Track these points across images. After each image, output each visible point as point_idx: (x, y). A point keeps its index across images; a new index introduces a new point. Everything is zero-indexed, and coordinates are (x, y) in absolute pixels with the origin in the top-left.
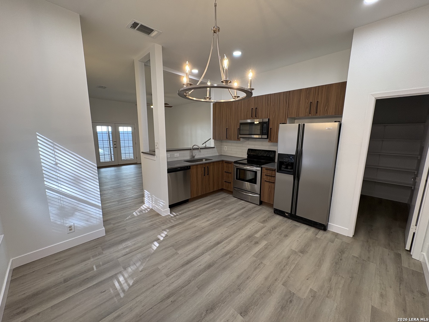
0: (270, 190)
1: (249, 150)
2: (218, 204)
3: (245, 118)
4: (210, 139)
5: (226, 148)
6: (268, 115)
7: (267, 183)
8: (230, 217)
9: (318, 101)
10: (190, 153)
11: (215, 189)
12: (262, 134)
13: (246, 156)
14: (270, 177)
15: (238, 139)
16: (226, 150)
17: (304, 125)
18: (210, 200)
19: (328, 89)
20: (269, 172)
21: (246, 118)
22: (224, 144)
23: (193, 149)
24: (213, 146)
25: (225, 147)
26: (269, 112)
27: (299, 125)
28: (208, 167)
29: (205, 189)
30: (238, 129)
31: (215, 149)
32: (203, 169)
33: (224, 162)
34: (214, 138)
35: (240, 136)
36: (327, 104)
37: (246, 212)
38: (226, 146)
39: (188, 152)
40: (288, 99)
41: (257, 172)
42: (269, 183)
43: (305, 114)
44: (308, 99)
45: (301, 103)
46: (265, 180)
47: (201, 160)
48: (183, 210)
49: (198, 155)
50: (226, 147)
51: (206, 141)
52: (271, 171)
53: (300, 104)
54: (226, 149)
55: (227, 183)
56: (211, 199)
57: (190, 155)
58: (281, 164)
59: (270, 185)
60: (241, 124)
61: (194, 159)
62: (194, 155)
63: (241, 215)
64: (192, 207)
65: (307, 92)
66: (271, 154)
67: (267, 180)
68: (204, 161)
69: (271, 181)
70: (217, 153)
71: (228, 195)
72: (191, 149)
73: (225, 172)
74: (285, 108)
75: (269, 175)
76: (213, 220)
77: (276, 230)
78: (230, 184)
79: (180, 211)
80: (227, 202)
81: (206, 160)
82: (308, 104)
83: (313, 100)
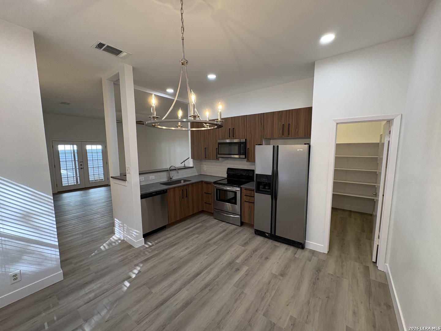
0: (250, 210)
1: (228, 169)
2: (197, 228)
3: (223, 139)
4: (189, 158)
6: (244, 135)
7: (247, 203)
8: (210, 242)
9: (289, 124)
10: (167, 174)
11: (195, 212)
12: (239, 154)
13: (225, 176)
14: (250, 197)
15: (217, 159)
16: (206, 169)
17: (278, 146)
18: (189, 225)
22: (204, 163)
23: (170, 170)
24: (192, 166)
26: (245, 133)
27: (274, 146)
28: (186, 189)
29: (184, 212)
30: (217, 148)
31: (194, 169)
32: (181, 191)
33: (203, 182)
34: (193, 157)
35: (219, 156)
37: (226, 235)
39: (165, 173)
40: (263, 120)
41: (236, 192)
42: (248, 203)
43: (279, 136)
44: (280, 122)
46: (245, 200)
47: (179, 181)
48: (159, 238)
49: (175, 176)
50: (206, 166)
51: (184, 160)
52: (250, 191)
55: (207, 204)
56: (191, 223)
57: (167, 176)
58: (259, 184)
59: (250, 205)
60: (219, 144)
61: (171, 180)
62: (171, 176)
63: (222, 239)
64: (170, 233)
65: (279, 115)
66: (250, 173)
67: (247, 200)
68: (183, 183)
69: (250, 201)
70: (197, 173)
71: (208, 217)
72: (168, 170)
73: (205, 193)
74: (260, 129)
75: (248, 195)
76: (192, 248)
77: (257, 253)
78: (210, 205)
79: (156, 240)
80: (208, 225)
81: (185, 181)
82: (280, 126)
83: (285, 123)
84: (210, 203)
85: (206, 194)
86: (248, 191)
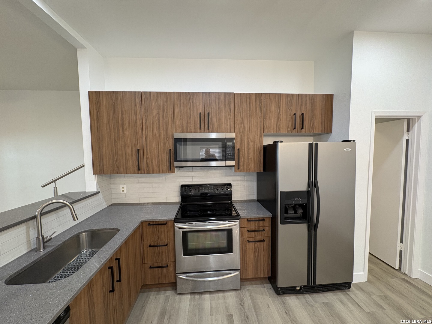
0: (257, 254)
3: (185, 131)
5: (125, 189)
6: (231, 126)
7: (251, 244)
9: (302, 114)
12: (225, 159)
14: (256, 233)
15: (171, 169)
17: (316, 144)
19: (312, 100)
20: (253, 224)
21: (187, 129)
22: (119, 180)
23: (43, 214)
25: (122, 186)
27: (310, 144)
30: (171, 149)
31: (100, 196)
34: (99, 171)
35: (177, 164)
36: (313, 118)
38: (125, 184)
40: (263, 104)
41: (231, 229)
43: (288, 130)
44: (290, 110)
45: (281, 113)
46: (248, 239)
50: (125, 186)
51: (55, 178)
52: (257, 222)
53: (280, 115)
54: (123, 191)
55: (156, 269)
59: (256, 245)
60: (177, 141)
65: (288, 99)
66: (226, 189)
67: (251, 239)
69: (257, 239)
73: (150, 246)
74: (259, 118)
75: (253, 229)
78: (165, 269)
82: (290, 116)
83: (296, 112)
84: (164, 265)
85: (152, 248)
86: (253, 223)
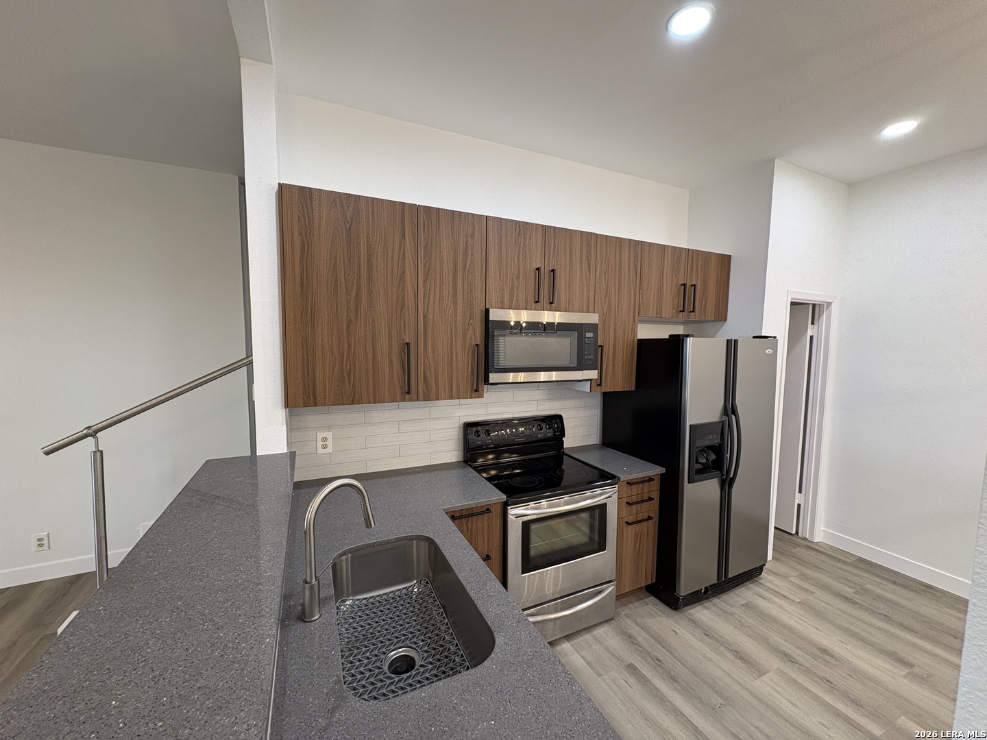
0: (638, 545)
1: (468, 426)
3: (507, 304)
5: (329, 443)
7: (630, 527)
9: (693, 286)
12: (580, 366)
14: (639, 505)
15: (476, 391)
16: (329, 450)
17: (736, 342)
19: (706, 262)
20: (634, 490)
21: (511, 300)
25: (321, 435)
26: (592, 294)
27: (728, 342)
35: (493, 377)
36: (705, 294)
38: (329, 428)
40: (639, 263)
41: (606, 505)
42: (634, 526)
45: (665, 281)
46: (627, 519)
50: (329, 435)
51: (94, 421)
53: (663, 283)
54: (324, 447)
59: (637, 529)
65: (674, 256)
66: (555, 428)
67: (631, 519)
69: (640, 517)
74: (632, 288)
75: (635, 499)
82: (676, 287)
83: (684, 281)
